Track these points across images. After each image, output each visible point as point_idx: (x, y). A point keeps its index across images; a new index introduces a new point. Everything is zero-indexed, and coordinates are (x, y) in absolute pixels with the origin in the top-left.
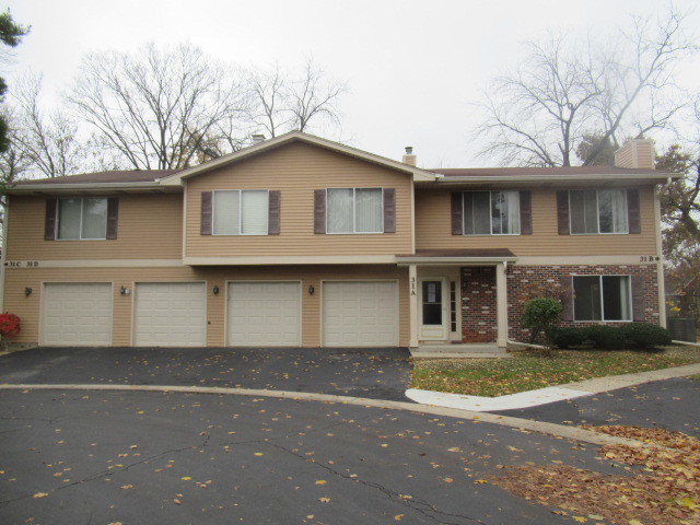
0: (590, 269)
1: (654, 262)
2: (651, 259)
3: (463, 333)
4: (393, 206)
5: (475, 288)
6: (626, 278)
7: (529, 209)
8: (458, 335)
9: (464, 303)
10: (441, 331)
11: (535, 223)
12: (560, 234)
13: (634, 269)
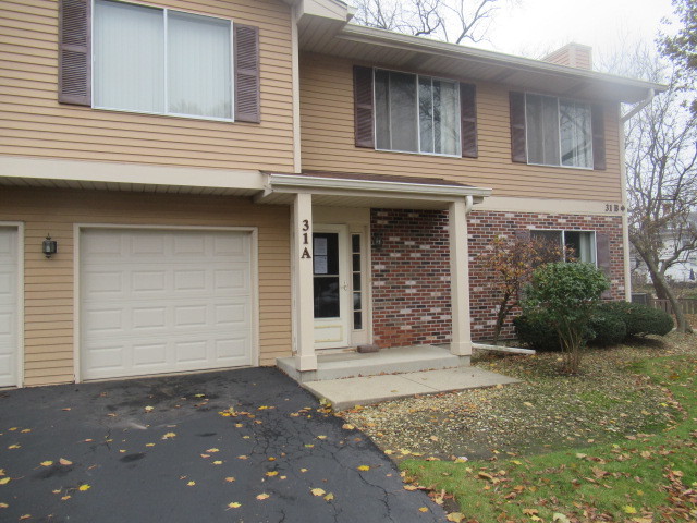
0: (551, 220)
1: (619, 213)
2: (616, 207)
3: (376, 331)
4: (254, 65)
5: (395, 247)
6: (588, 235)
7: (473, 115)
8: (366, 336)
9: (377, 275)
10: (339, 329)
11: (481, 141)
12: (514, 161)
13: (598, 221)
